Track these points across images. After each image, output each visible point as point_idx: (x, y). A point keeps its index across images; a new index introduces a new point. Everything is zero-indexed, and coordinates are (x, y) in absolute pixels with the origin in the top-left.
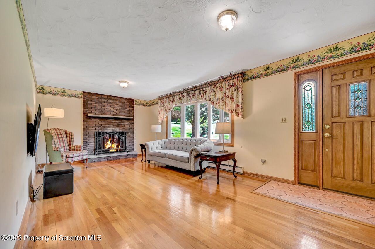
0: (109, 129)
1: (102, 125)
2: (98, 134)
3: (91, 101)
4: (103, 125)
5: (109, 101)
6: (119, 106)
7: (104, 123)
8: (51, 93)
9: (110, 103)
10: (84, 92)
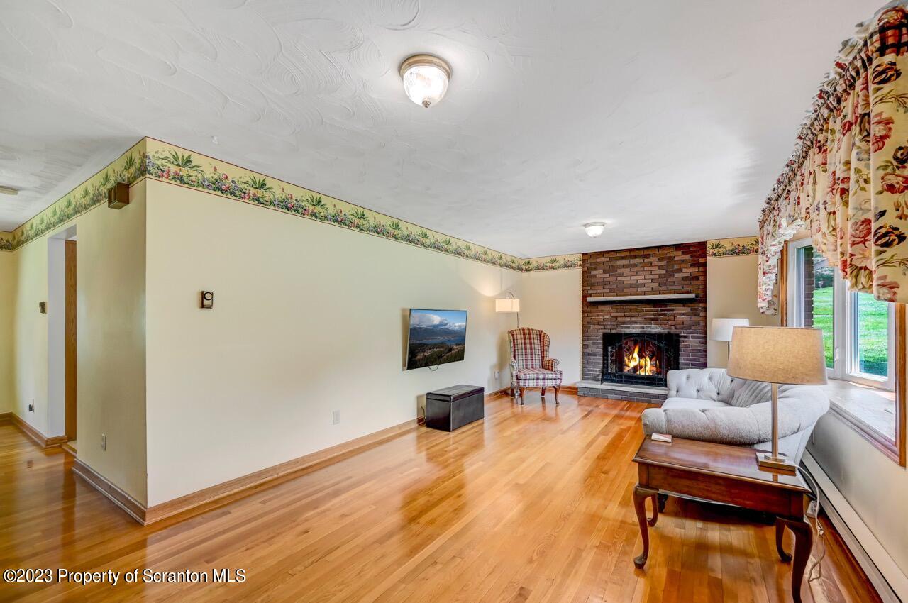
0: (634, 328)
1: (616, 318)
2: (609, 339)
3: (596, 269)
4: (619, 319)
5: (633, 262)
6: (660, 268)
7: (622, 314)
8: (539, 268)
9: (635, 266)
10: (583, 254)
